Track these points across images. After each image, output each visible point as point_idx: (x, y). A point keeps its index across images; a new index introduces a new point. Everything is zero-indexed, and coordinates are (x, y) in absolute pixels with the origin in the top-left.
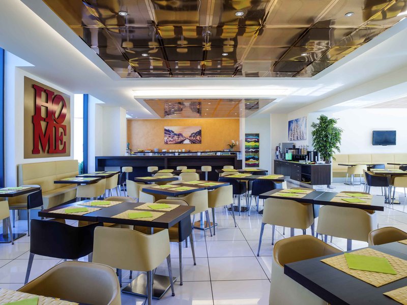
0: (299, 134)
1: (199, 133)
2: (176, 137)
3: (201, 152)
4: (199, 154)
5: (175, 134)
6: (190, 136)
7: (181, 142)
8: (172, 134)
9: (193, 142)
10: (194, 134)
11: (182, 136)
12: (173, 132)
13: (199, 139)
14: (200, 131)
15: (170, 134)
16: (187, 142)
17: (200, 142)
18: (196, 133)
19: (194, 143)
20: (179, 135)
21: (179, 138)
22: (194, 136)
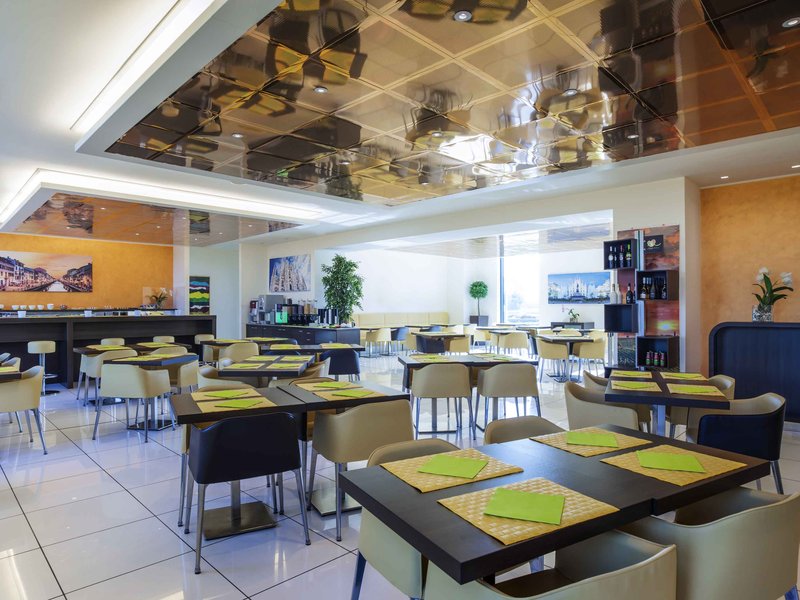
0: (295, 281)
1: (88, 270)
2: (28, 277)
3: (93, 311)
4: (88, 314)
5: (26, 270)
6: (66, 276)
7: (43, 288)
8: (17, 269)
9: (72, 289)
10: (74, 273)
11: (46, 275)
12: (20, 264)
13: (86, 282)
14: (90, 265)
15: (13, 270)
16: (57, 287)
17: (89, 289)
18: (79, 271)
19: (75, 290)
20: (37, 272)
21: (36, 278)
22: (75, 276)
